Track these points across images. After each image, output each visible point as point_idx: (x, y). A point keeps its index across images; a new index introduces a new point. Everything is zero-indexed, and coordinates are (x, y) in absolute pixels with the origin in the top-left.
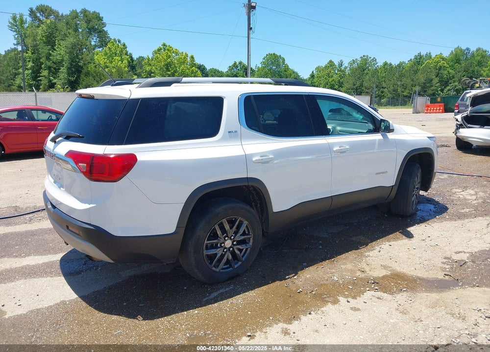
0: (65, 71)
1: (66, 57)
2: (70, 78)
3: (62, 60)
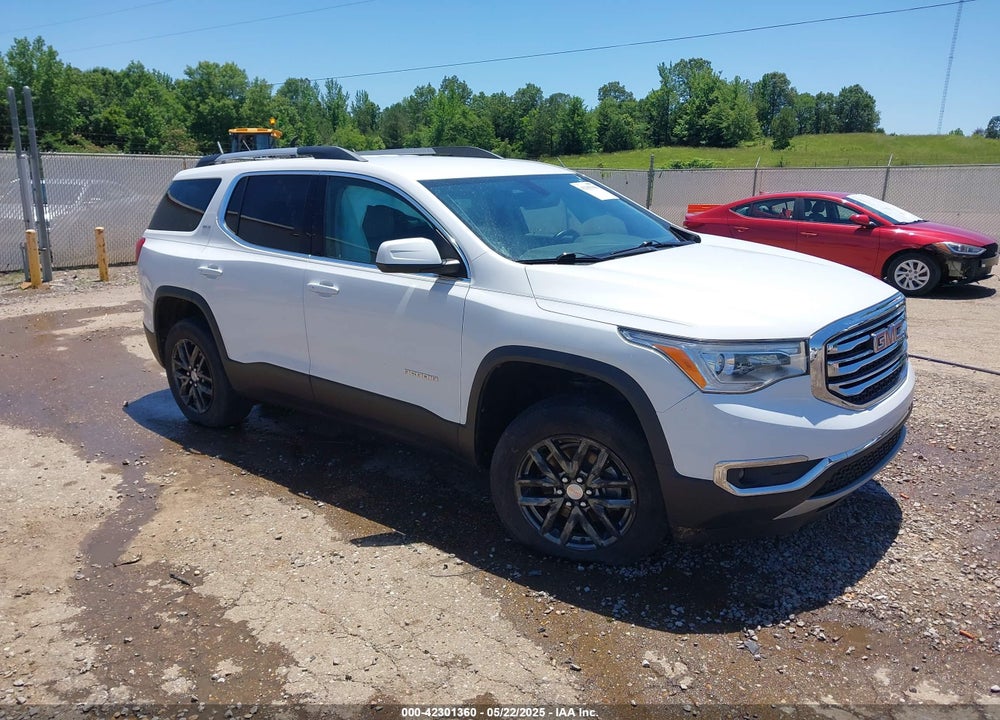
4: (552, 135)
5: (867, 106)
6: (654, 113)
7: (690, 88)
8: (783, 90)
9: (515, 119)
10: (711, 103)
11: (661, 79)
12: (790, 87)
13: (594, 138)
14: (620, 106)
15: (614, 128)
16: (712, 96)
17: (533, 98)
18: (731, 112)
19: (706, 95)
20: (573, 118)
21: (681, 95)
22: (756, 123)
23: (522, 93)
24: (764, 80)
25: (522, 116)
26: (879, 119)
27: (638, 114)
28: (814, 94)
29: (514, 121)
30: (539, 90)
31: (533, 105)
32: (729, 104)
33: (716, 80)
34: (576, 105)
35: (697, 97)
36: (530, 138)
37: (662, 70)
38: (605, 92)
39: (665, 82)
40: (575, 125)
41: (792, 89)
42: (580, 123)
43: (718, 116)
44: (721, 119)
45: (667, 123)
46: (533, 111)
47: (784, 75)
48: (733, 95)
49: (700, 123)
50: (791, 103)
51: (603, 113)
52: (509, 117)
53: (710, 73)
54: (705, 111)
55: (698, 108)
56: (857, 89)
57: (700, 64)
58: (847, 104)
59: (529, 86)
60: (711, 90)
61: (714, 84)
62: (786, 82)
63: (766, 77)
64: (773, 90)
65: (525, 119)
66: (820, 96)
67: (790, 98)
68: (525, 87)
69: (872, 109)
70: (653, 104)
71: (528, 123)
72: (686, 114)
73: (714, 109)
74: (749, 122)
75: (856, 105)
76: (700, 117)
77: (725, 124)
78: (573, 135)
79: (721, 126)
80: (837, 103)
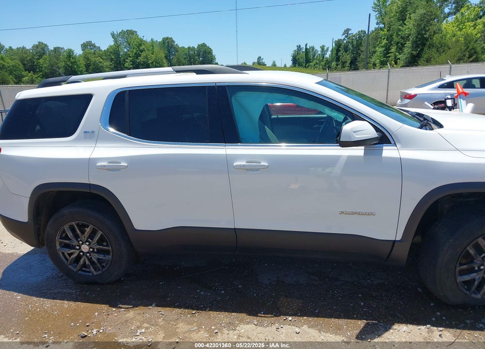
0: (410, 45)
1: (414, 31)
2: (413, 52)
3: (410, 35)
4: (59, 69)
5: (209, 52)
6: (113, 57)
7: (129, 44)
8: (173, 45)
9: (34, 60)
10: (142, 51)
11: (113, 40)
12: (175, 44)
13: (84, 70)
14: (94, 54)
15: (94, 65)
16: (141, 48)
17: (43, 49)
18: (153, 56)
19: (138, 47)
20: (70, 60)
21: (125, 48)
22: (165, 61)
23: (36, 47)
24: (163, 41)
25: (39, 59)
26: (215, 58)
27: (105, 58)
28: (186, 47)
29: (34, 62)
30: (46, 45)
31: (44, 53)
32: (151, 52)
33: (142, 40)
34: (70, 53)
35: (134, 49)
36: (46, 71)
37: (113, 35)
38: (85, 46)
39: (116, 41)
40: (72, 63)
41: (176, 44)
42: (74, 63)
43: (146, 57)
44: (148, 59)
45: (120, 61)
46: (45, 56)
47: (171, 38)
48: (152, 47)
49: (138, 61)
50: (177, 51)
51: (86, 58)
52: (30, 60)
53: (138, 37)
54: (140, 56)
55: (136, 54)
56: (204, 45)
57: (131, 33)
58: (201, 52)
59: (39, 43)
60: (140, 45)
61: (141, 43)
62: (173, 41)
63: (163, 39)
64: (168, 45)
65: (41, 61)
66: (189, 48)
67: (177, 49)
68: (38, 44)
69: (212, 53)
70: (111, 52)
71: (44, 63)
72: (130, 57)
73: (144, 54)
74: (162, 60)
75: (205, 52)
76: (137, 58)
77: (150, 62)
78: (72, 69)
79: (148, 62)
80: (197, 51)
